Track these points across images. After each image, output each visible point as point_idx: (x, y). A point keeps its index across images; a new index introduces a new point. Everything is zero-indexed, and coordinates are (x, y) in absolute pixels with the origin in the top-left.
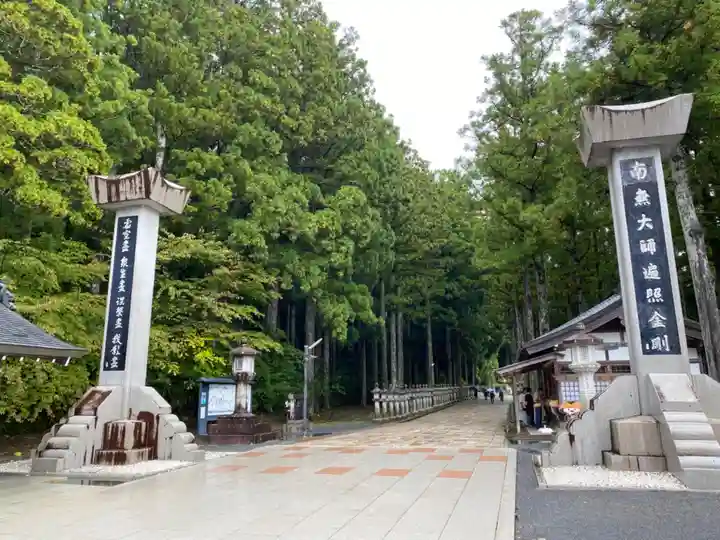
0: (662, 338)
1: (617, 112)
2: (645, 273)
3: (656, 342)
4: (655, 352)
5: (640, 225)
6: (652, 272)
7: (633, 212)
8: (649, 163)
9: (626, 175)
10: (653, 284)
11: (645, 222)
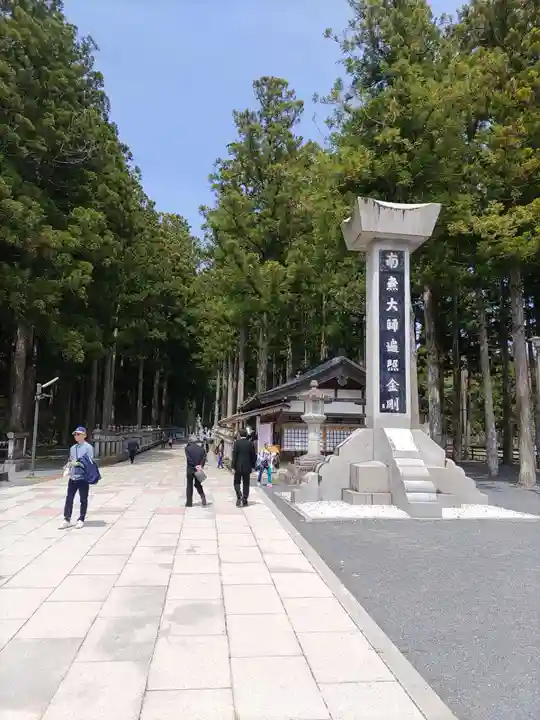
0: (394, 399)
1: (385, 207)
2: (388, 346)
3: (390, 403)
4: (388, 411)
5: (388, 306)
6: (392, 347)
7: (385, 295)
8: (401, 256)
9: (383, 263)
10: (392, 356)
11: (392, 304)
